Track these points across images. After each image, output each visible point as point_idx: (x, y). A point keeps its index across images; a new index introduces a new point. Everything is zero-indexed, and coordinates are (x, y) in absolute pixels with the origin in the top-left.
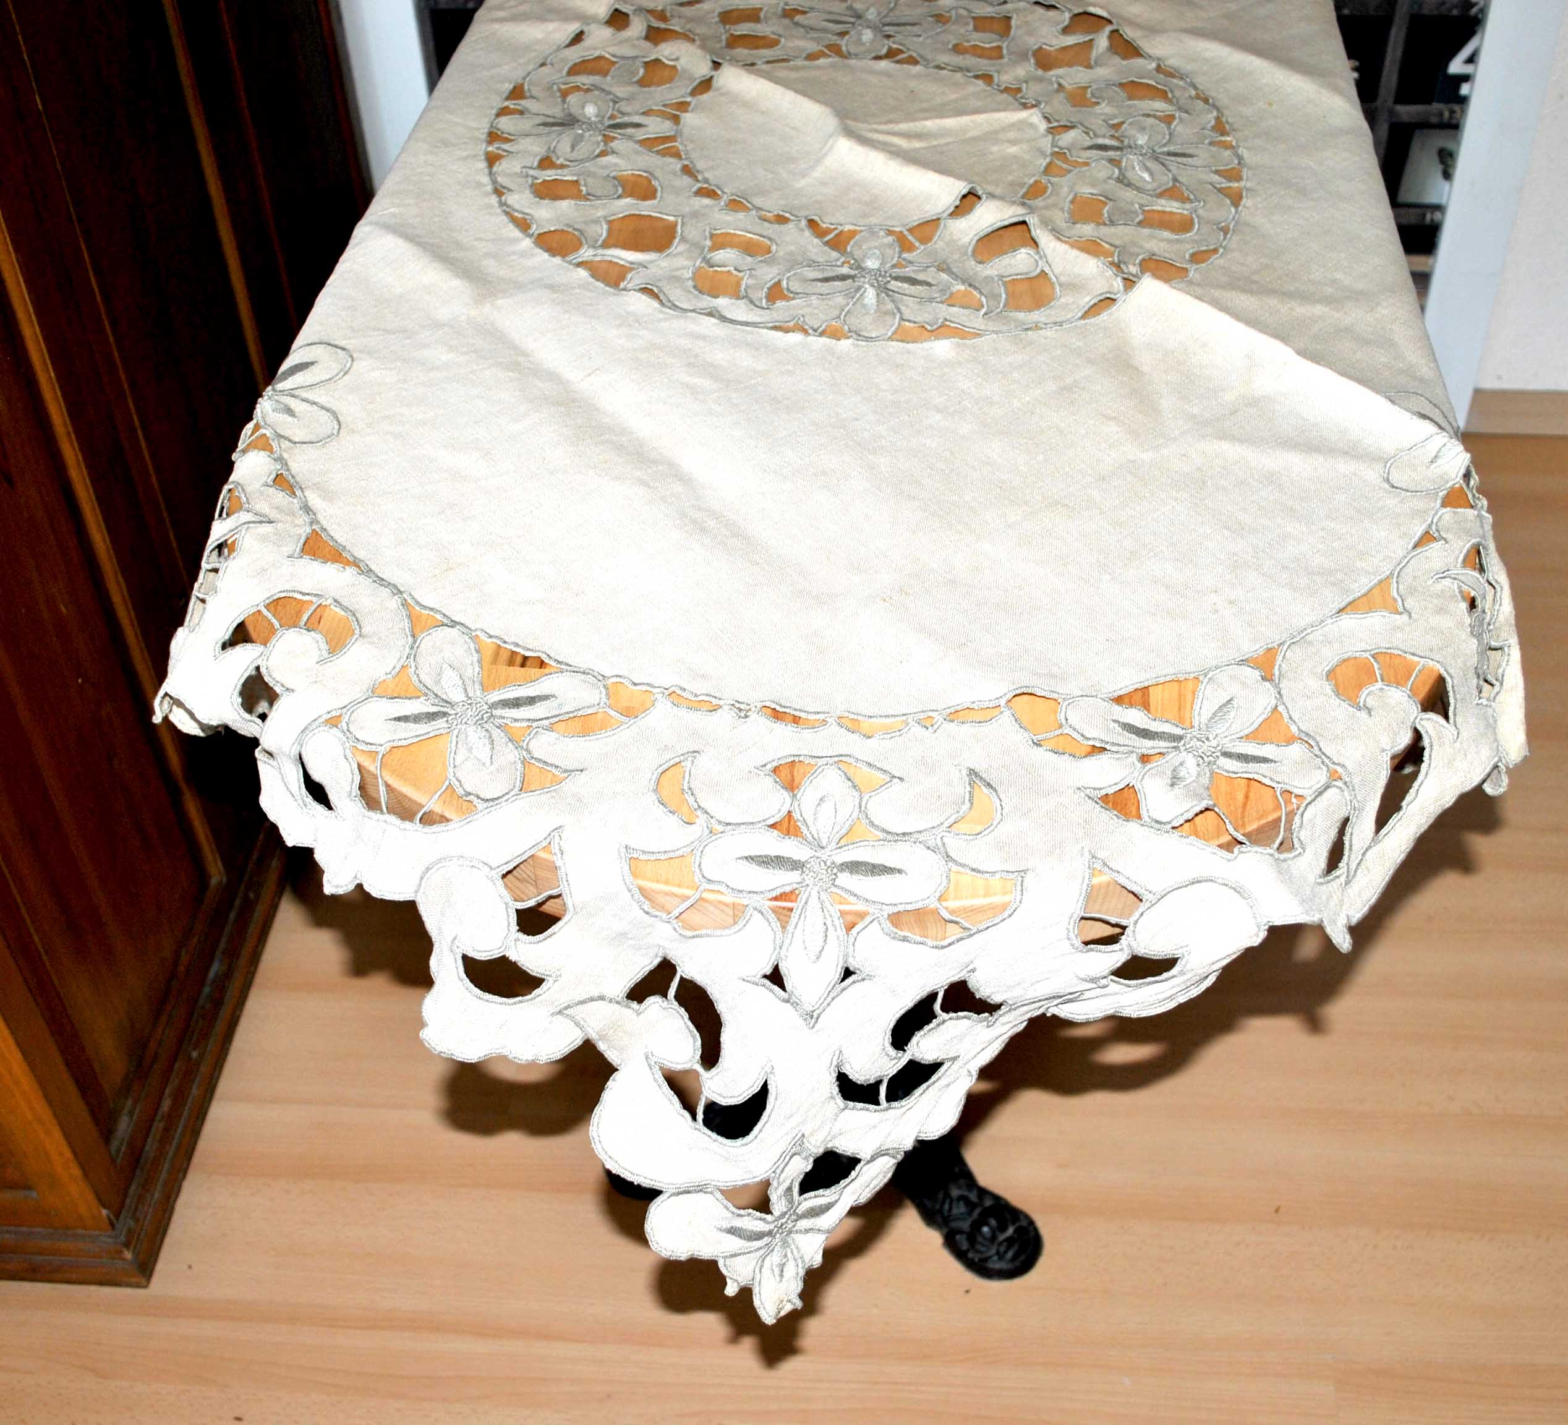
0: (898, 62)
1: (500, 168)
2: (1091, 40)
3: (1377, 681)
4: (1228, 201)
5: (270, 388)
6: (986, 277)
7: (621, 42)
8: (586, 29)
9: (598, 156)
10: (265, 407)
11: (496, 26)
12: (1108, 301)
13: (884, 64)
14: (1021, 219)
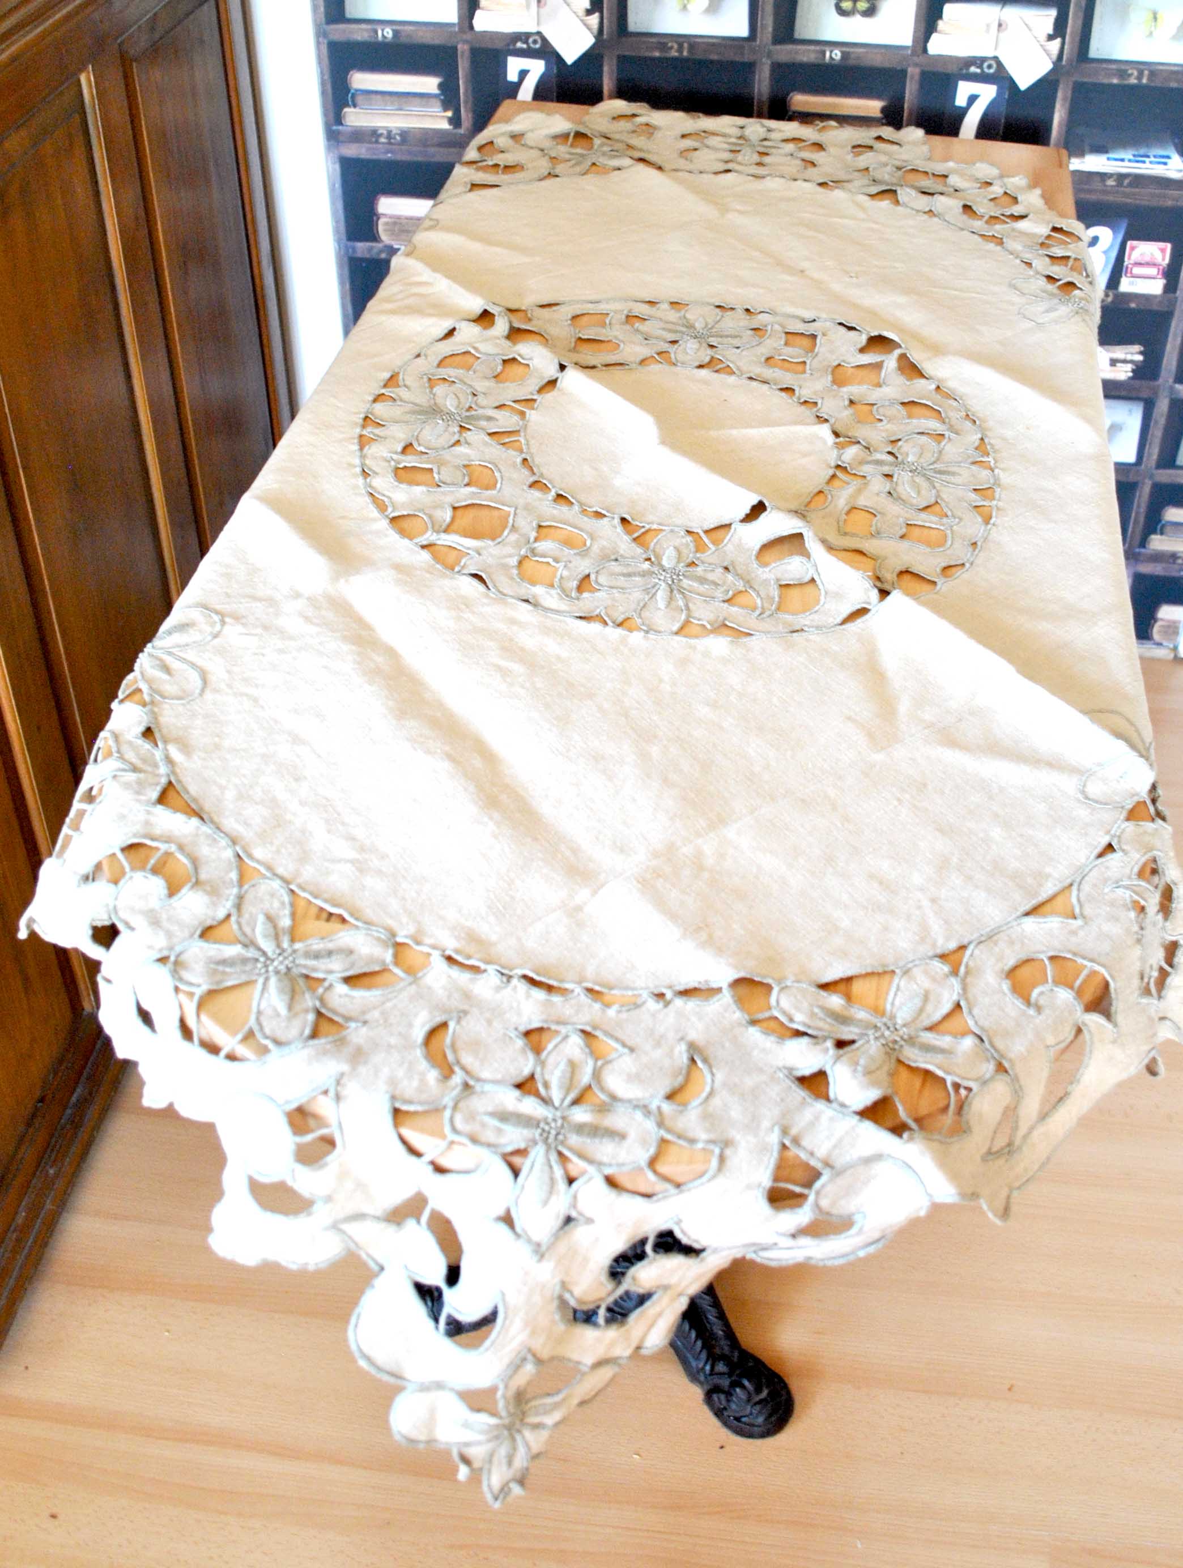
0: (717, 371)
1: (370, 451)
2: (882, 362)
3: (1047, 981)
4: (980, 520)
5: (149, 645)
6: (765, 580)
7: (486, 340)
8: (457, 327)
9: (454, 445)
10: (144, 661)
11: (383, 318)
12: (862, 612)
13: (704, 372)
14: (798, 531)
